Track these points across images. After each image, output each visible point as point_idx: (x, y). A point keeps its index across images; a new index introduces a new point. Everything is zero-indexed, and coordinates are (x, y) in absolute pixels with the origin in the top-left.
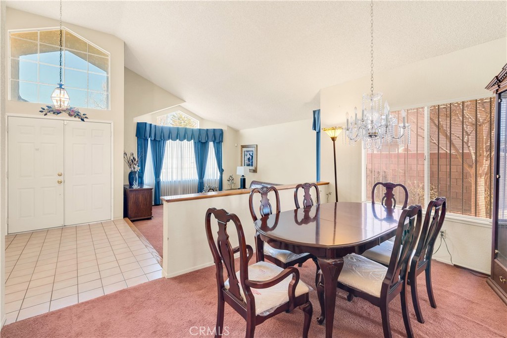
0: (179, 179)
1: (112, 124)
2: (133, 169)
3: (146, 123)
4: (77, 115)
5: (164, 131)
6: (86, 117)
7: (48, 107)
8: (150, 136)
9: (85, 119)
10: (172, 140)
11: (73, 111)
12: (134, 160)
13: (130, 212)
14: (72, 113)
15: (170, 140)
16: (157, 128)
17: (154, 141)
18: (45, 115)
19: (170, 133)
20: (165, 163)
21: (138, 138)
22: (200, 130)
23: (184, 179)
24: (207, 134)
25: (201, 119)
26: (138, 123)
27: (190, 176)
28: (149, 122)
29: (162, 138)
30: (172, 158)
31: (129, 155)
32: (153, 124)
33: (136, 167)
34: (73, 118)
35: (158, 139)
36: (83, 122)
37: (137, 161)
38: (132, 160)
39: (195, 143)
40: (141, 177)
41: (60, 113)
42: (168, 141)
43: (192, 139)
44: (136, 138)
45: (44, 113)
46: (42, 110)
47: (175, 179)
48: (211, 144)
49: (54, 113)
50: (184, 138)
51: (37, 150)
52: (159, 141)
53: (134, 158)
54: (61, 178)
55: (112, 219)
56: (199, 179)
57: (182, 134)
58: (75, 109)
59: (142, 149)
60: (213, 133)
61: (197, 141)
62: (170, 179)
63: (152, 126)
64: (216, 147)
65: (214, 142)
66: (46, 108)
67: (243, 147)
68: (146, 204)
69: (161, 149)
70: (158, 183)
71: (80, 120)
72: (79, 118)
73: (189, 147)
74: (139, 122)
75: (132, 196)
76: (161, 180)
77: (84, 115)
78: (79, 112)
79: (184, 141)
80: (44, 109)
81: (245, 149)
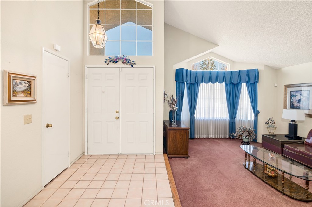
0: (211, 117)
1: (154, 68)
2: (172, 108)
3: (183, 69)
4: (128, 62)
5: (198, 75)
6: (134, 64)
7: (109, 57)
8: (186, 80)
9: (134, 66)
10: (205, 83)
11: (125, 59)
12: (173, 101)
13: (169, 149)
14: (125, 61)
15: (203, 83)
16: (192, 73)
17: (190, 84)
18: (108, 64)
19: (203, 76)
20: (199, 104)
21: (177, 82)
22: (231, 72)
23: (215, 118)
24: (240, 76)
25: (233, 62)
26: (177, 70)
27: (221, 116)
28: (185, 68)
29: (196, 81)
30: (205, 98)
31: (169, 96)
32: (189, 69)
33: (175, 107)
34: (125, 65)
35: (193, 82)
36: (133, 68)
37: (176, 102)
38: (172, 100)
39: (226, 85)
40: (179, 115)
41: (117, 62)
42: (202, 84)
43: (223, 81)
44: (176, 82)
45: (107, 63)
46: (106, 61)
47: (207, 117)
48: (244, 86)
49: (113, 62)
50: (216, 81)
51: (103, 92)
52: (194, 84)
53: (173, 99)
54: (118, 115)
55: (154, 154)
56: (230, 119)
57: (214, 77)
58: (127, 57)
59: (180, 91)
60: (246, 74)
61: (228, 83)
62: (202, 117)
63: (188, 71)
64: (250, 88)
65: (247, 83)
66: (108, 58)
67: (287, 86)
68: (183, 143)
69: (195, 91)
70: (192, 120)
71: (130, 66)
72: (130, 65)
73: (220, 89)
74: (177, 68)
75: (171, 134)
76: (195, 118)
77: (133, 61)
78: (129, 60)
79: (216, 83)
80: (107, 60)
81: (289, 90)
